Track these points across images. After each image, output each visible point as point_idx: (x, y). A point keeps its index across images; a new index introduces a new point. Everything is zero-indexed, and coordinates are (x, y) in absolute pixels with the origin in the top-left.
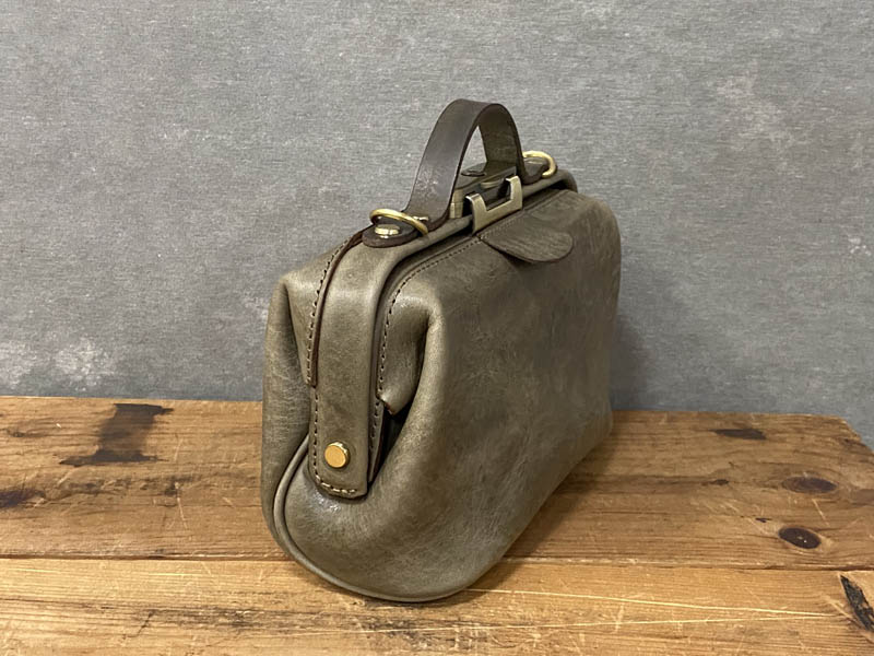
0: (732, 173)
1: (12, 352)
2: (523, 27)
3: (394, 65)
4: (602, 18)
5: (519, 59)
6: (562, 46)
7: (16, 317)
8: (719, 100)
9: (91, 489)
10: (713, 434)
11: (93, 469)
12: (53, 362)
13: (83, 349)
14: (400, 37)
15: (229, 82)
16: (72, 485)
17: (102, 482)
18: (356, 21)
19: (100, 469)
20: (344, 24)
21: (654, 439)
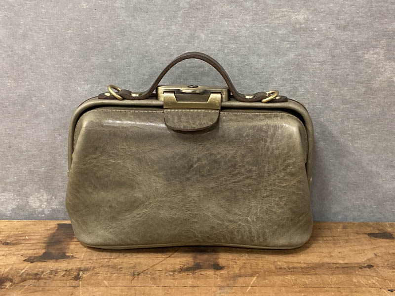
0: (374, 98)
1: (7, 197)
2: (261, 27)
6: (281, 36)
7: (8, 181)
8: (366, 61)
9: (37, 277)
10: (366, 236)
11: (39, 264)
12: (28, 202)
13: (42, 196)
14: (197, 34)
15: (110, 60)
16: (28, 274)
17: (43, 272)
19: (43, 264)
21: (334, 240)
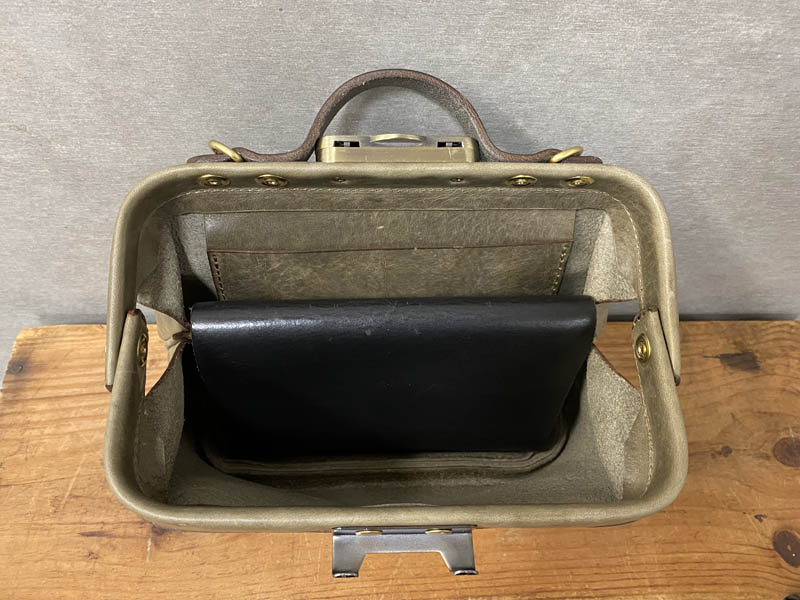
2: (661, 50)
3: (501, 89)
4: (758, 39)
5: (644, 82)
10: (718, 362)
14: (512, 62)
18: (463, 48)
20: (448, 52)
